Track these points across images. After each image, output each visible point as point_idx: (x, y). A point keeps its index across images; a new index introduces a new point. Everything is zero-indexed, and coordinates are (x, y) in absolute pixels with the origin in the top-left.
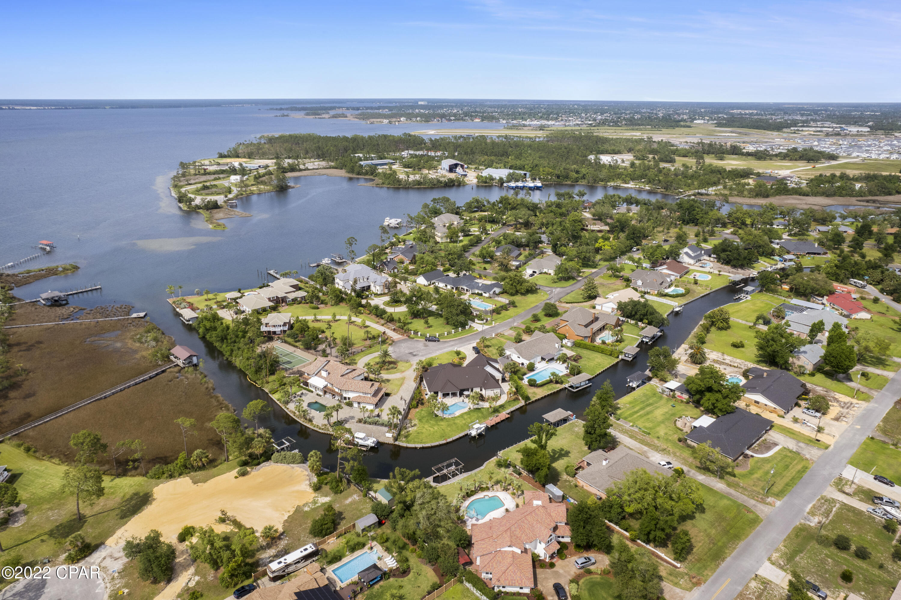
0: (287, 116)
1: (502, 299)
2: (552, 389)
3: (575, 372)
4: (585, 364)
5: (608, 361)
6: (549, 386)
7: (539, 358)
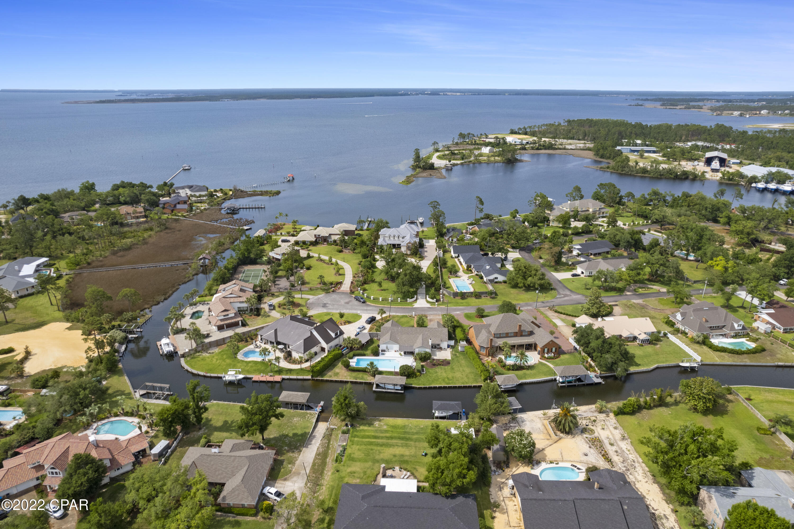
0: (642, 105)
1: (490, 287)
2: (359, 378)
3: (404, 373)
4: (437, 372)
5: (467, 380)
6: (360, 374)
7: (396, 347)
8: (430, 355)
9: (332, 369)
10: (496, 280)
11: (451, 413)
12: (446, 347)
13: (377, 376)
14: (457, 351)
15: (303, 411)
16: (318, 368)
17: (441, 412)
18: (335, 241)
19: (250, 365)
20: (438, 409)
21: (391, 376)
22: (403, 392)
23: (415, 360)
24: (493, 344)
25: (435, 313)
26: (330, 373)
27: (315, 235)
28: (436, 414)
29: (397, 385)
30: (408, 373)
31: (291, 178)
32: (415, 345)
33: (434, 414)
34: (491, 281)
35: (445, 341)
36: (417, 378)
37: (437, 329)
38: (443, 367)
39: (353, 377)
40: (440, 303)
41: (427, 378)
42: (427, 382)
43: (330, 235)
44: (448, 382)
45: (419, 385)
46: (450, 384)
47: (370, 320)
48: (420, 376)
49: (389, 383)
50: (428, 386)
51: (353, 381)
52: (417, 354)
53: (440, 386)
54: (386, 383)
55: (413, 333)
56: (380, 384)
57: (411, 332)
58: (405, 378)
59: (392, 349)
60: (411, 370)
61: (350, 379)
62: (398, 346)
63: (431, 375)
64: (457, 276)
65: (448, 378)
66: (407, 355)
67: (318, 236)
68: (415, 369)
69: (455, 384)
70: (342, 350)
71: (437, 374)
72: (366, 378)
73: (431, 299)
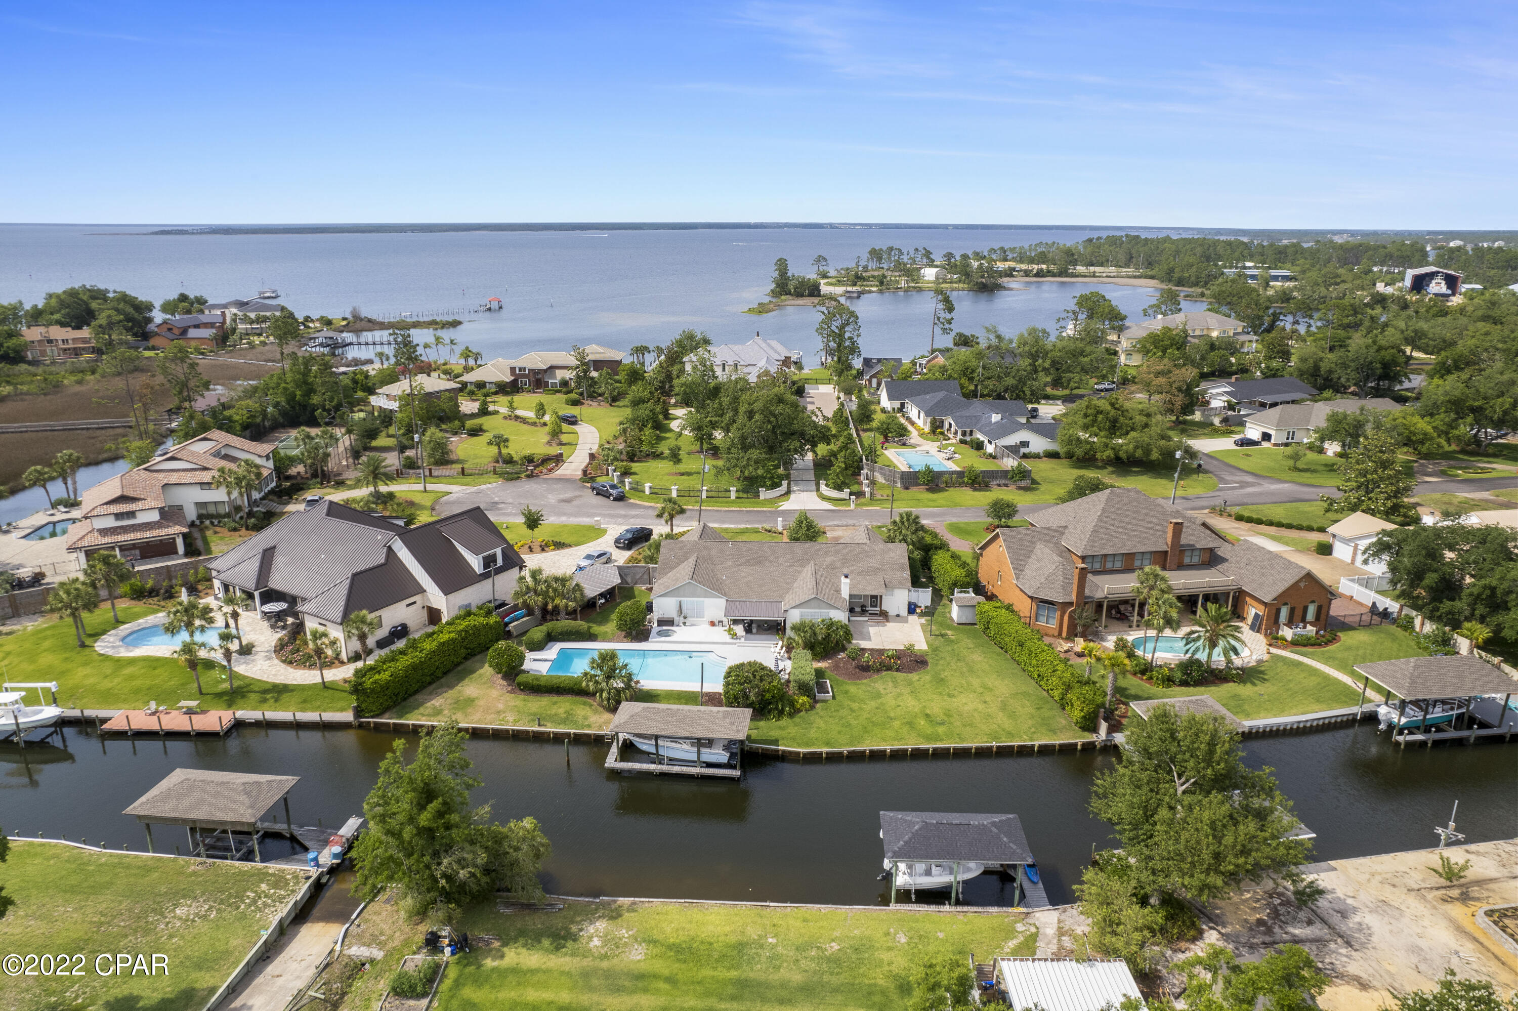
1: (1010, 463)
2: (554, 719)
3: (746, 696)
4: (878, 695)
5: (1008, 724)
6: (562, 705)
7: (715, 606)
8: (848, 635)
9: (451, 686)
10: (1023, 450)
11: (972, 870)
12: (904, 611)
13: (627, 709)
14: (947, 623)
15: (247, 866)
16: (385, 676)
17: (920, 867)
18: (564, 383)
19: (128, 671)
20: (908, 853)
21: (687, 707)
22: (736, 773)
23: (789, 649)
24: (1087, 592)
25: (851, 522)
26: (437, 702)
27: (513, 369)
28: (902, 880)
29: (710, 743)
30: (761, 694)
31: (495, 305)
32: (788, 597)
33: (888, 877)
34: (1013, 450)
35: (901, 586)
36: (797, 719)
37: (866, 548)
38: (900, 675)
39: (531, 714)
40: (863, 500)
41: (841, 718)
42: (839, 732)
43: (552, 368)
44: (929, 730)
45: (807, 745)
46: (941, 740)
47: (629, 536)
48: (812, 707)
49: (675, 735)
50: (845, 750)
51: (527, 732)
52: (794, 628)
53: (897, 746)
54: (663, 733)
55: (781, 560)
56: (636, 741)
57: (772, 558)
58: (748, 712)
59: (700, 615)
60: (775, 683)
61: (515, 721)
62: (721, 602)
63: (855, 706)
64: (904, 444)
65: (927, 715)
66: (757, 636)
67: (520, 370)
68: (788, 681)
69: (962, 740)
70: (506, 619)
71: (879, 701)
72: (585, 718)
73: (834, 488)
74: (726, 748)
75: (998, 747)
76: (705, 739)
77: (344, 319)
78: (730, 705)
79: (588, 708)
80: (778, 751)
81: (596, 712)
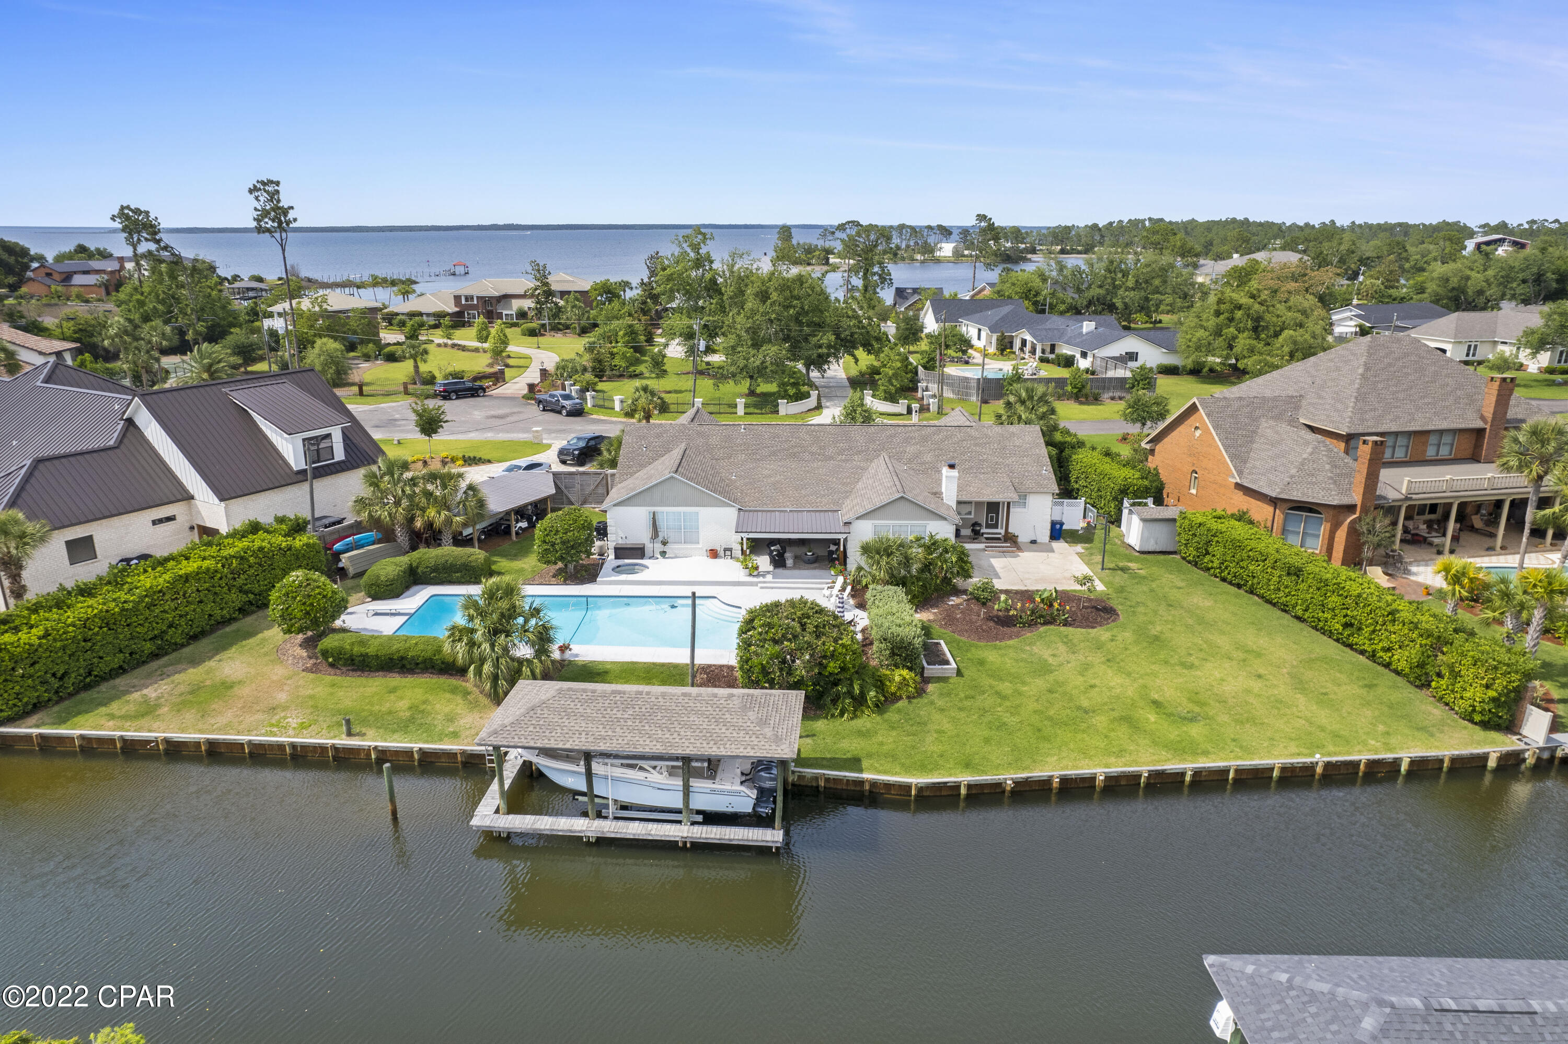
2: (384, 722)
4: (1044, 669)
7: (717, 522)
8: (964, 567)
9: (197, 662)
10: (1131, 365)
12: (1044, 535)
14: (1122, 552)
18: (522, 315)
22: (773, 836)
23: (863, 588)
24: (1378, 488)
26: (155, 690)
27: (457, 298)
32: (848, 503)
34: (1121, 361)
35: (1040, 493)
36: (892, 714)
37: (973, 432)
38: (1075, 633)
39: (339, 712)
40: (927, 415)
41: (984, 711)
42: (987, 741)
43: (506, 297)
44: (1173, 733)
45: (923, 768)
46: (1206, 753)
47: (582, 444)
48: (920, 692)
49: (631, 750)
50: (1008, 776)
51: (323, 749)
52: (866, 549)
53: (1118, 767)
54: (603, 747)
55: (830, 451)
56: (544, 763)
57: (814, 449)
58: (797, 698)
59: (691, 537)
60: (846, 640)
61: (302, 727)
62: (729, 514)
63: (1006, 687)
64: (967, 363)
65: (1156, 704)
66: (796, 572)
67: (467, 300)
68: (867, 643)
69: (1248, 751)
70: (337, 546)
71: (1051, 678)
72: (450, 719)
73: (885, 399)
74: (749, 778)
75: (1328, 765)
76: (700, 759)
77: (280, 279)
78: (755, 684)
79: (459, 699)
80: (861, 783)
81: (474, 705)
